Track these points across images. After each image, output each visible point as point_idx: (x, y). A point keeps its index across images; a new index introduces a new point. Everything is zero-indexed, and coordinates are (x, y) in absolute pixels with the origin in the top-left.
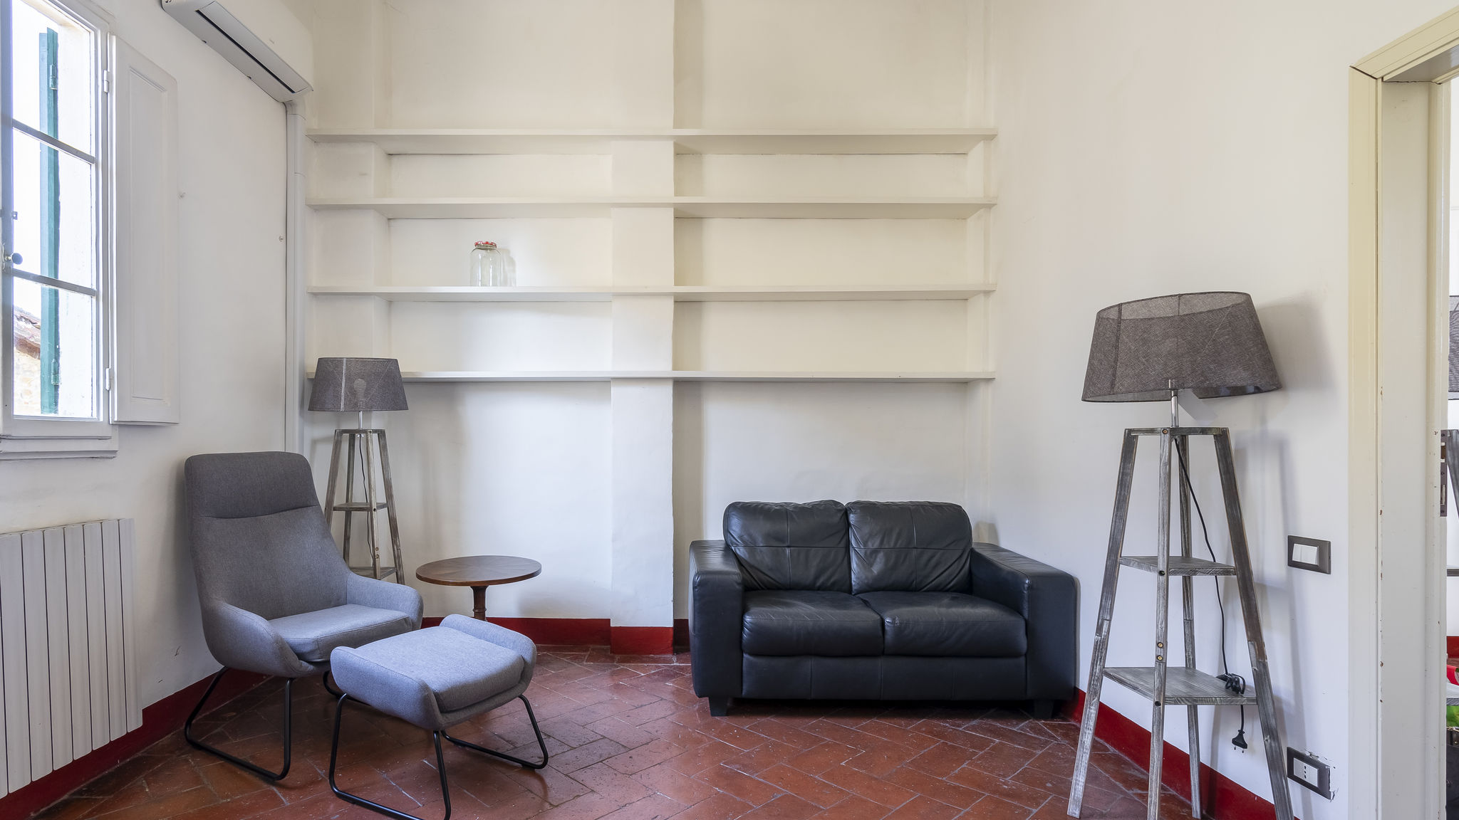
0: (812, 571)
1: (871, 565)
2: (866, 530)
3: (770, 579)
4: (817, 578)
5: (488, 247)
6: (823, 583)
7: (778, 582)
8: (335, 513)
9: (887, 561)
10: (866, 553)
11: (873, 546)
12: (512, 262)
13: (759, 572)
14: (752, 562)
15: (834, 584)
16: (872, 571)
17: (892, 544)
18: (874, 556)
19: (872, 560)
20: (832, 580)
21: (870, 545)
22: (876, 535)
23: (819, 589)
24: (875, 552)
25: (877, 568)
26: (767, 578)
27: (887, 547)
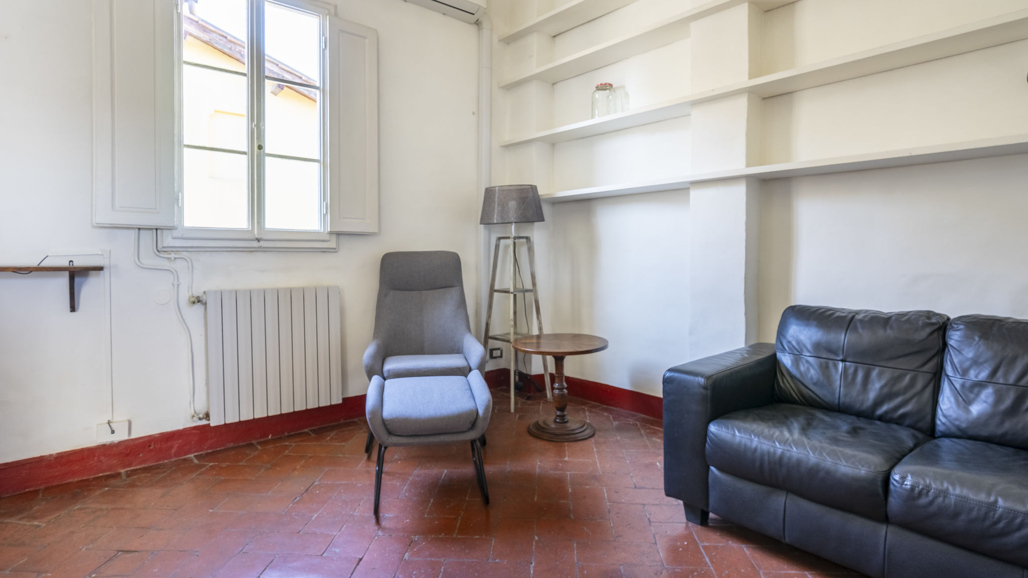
0: (872, 395)
1: (968, 403)
2: (969, 353)
3: (811, 394)
4: (878, 403)
5: (605, 87)
6: (886, 413)
7: (821, 399)
8: (496, 294)
9: (999, 400)
10: (963, 386)
11: (976, 376)
12: (627, 95)
13: (799, 384)
14: (794, 371)
15: (904, 416)
16: (968, 411)
17: (1012, 378)
18: (976, 390)
19: (972, 396)
20: (901, 411)
21: (972, 374)
22: (985, 362)
23: (881, 418)
24: (980, 385)
25: (976, 409)
26: (809, 392)
27: (1001, 381)
